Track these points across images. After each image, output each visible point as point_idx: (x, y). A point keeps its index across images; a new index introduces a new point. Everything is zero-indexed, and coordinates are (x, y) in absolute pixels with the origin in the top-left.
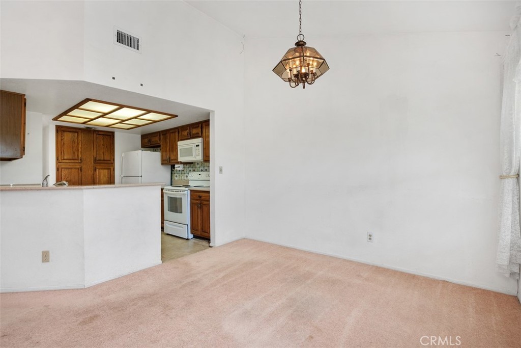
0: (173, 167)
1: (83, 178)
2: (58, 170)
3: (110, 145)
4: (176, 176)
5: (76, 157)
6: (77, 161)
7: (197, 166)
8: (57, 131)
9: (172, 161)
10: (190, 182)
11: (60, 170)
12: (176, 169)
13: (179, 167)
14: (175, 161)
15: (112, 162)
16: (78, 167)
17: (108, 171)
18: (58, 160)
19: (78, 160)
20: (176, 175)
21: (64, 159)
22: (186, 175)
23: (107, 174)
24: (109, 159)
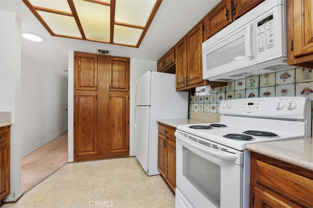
0: (192, 92)
1: (99, 106)
2: (75, 98)
3: (125, 72)
4: (196, 107)
5: (92, 84)
6: (93, 89)
7: (238, 88)
8: (75, 58)
9: (191, 83)
10: (222, 117)
11: (77, 98)
12: (197, 94)
13: (204, 90)
14: (197, 81)
15: (127, 90)
16: (94, 94)
17: (123, 100)
18: (75, 87)
19: (94, 87)
20: (195, 105)
21: (80, 86)
22: (212, 105)
23: (121, 103)
24: (123, 87)
